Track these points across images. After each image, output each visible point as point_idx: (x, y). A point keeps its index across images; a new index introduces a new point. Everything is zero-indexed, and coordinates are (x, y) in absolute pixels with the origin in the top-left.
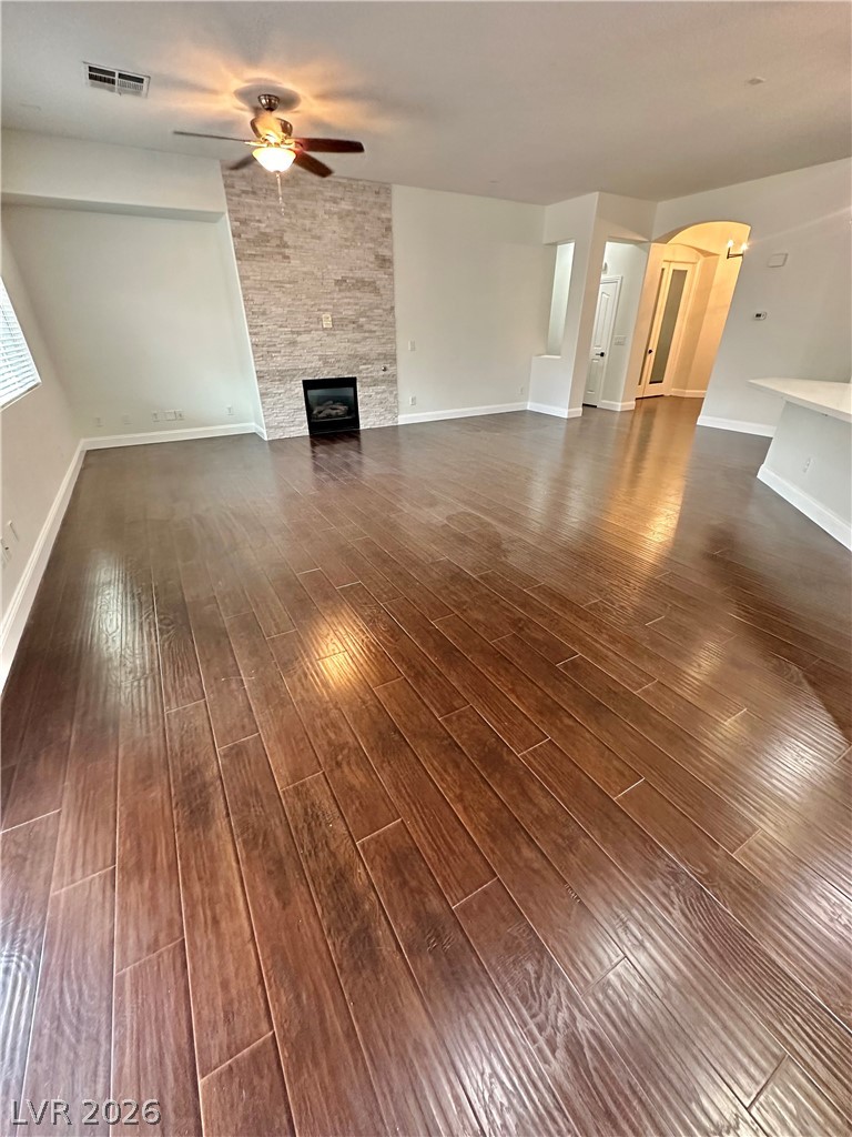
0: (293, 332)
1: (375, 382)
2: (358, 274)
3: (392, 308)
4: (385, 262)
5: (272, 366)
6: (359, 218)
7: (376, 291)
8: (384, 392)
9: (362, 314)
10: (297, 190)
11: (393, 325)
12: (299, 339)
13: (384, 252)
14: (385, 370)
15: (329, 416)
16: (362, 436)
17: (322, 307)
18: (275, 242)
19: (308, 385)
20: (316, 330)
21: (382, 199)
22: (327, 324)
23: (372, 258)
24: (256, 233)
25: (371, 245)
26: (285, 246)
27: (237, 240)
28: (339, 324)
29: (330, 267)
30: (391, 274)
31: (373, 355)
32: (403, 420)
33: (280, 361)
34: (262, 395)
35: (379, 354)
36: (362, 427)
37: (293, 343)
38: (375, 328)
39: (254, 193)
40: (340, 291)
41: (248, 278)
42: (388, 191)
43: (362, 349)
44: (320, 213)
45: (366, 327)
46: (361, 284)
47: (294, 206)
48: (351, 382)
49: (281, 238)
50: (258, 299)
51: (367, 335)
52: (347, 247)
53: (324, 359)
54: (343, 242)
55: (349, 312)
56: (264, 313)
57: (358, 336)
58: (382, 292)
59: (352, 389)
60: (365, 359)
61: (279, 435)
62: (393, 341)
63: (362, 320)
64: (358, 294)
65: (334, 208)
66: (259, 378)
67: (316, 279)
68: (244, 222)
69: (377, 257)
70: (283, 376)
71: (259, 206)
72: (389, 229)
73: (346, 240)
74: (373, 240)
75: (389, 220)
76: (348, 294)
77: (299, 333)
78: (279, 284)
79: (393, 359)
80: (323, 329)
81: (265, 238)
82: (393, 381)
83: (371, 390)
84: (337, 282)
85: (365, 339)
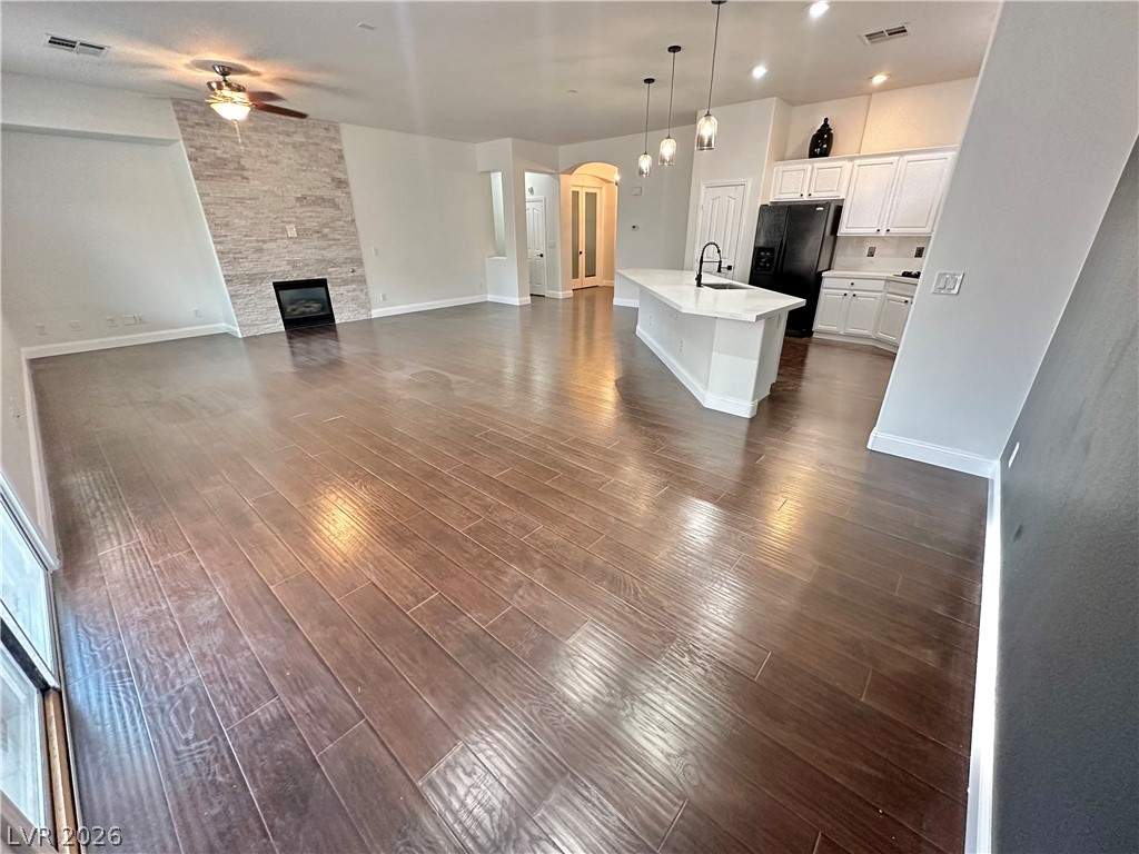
0: (258, 241)
1: (345, 282)
2: (318, 193)
3: (353, 221)
4: (341, 183)
5: (240, 271)
6: (312, 148)
7: (336, 206)
8: (354, 290)
9: (324, 226)
11: (355, 234)
12: (265, 246)
13: (338, 175)
14: (353, 271)
15: (304, 313)
16: (339, 329)
17: (285, 219)
18: (232, 166)
19: (279, 287)
20: (282, 239)
21: (332, 134)
22: (292, 232)
23: (329, 180)
24: (213, 157)
25: (327, 170)
26: (243, 169)
27: (194, 163)
28: (303, 233)
29: (289, 187)
30: (348, 193)
31: (341, 259)
32: (376, 313)
33: (247, 267)
34: (231, 296)
35: (346, 258)
36: (337, 321)
37: (260, 250)
38: (339, 237)
39: (208, 125)
40: (302, 206)
41: (208, 195)
42: (337, 130)
43: (329, 255)
44: (275, 143)
45: (331, 236)
46: (321, 201)
47: (249, 137)
48: (322, 283)
49: (239, 163)
50: (220, 213)
51: (332, 242)
52: (304, 171)
53: (293, 264)
54: (299, 167)
55: (313, 224)
56: (227, 225)
57: (324, 243)
58: (341, 207)
59: (322, 289)
60: (333, 263)
61: (253, 332)
62: (358, 248)
63: (326, 230)
64: (319, 209)
65: (287, 140)
66: (227, 281)
67: (276, 196)
68: (200, 149)
69: (333, 179)
70: (252, 279)
71: (213, 136)
72: (341, 157)
73: (302, 165)
74: (329, 166)
75: (341, 150)
76: (310, 209)
77: (265, 242)
78: (241, 200)
79: (359, 262)
80: (288, 238)
81: (222, 162)
82: (362, 281)
83: (342, 290)
84: (298, 199)
85: (330, 246)
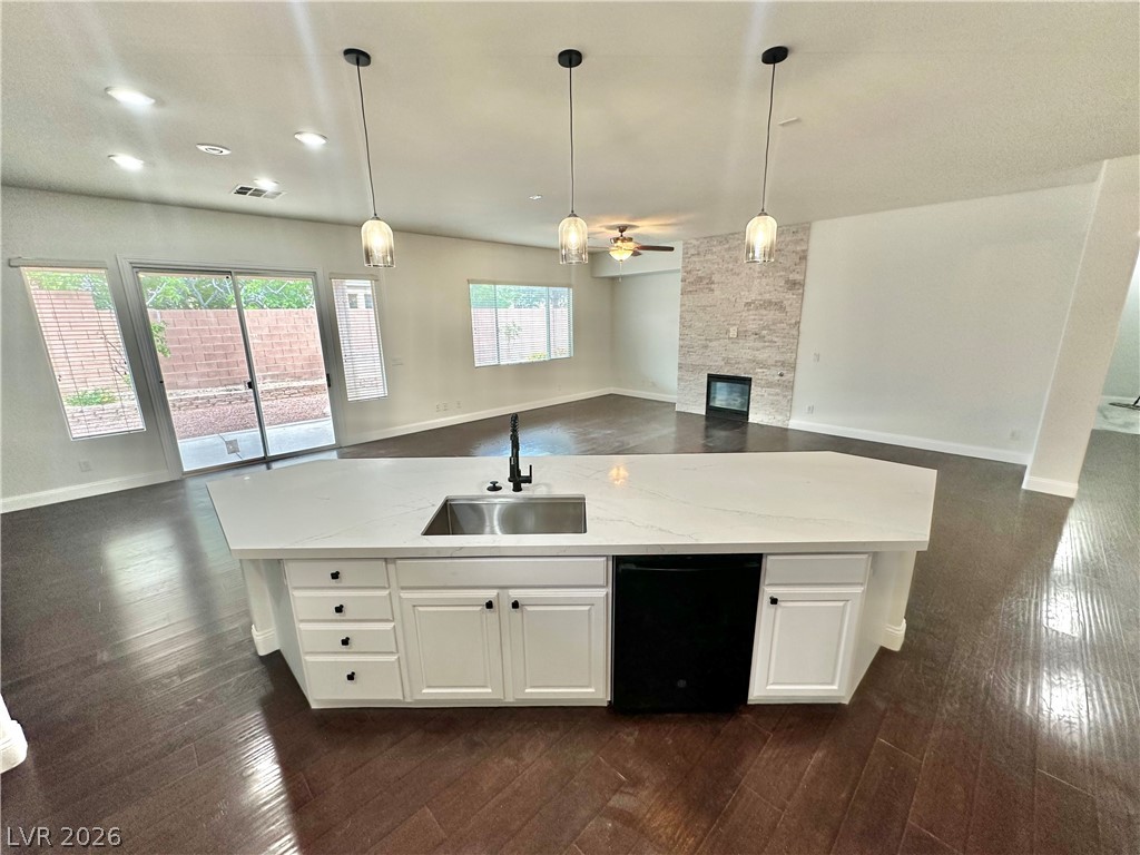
0: (706, 340)
1: (770, 385)
2: (767, 296)
3: (798, 323)
4: (795, 285)
5: (689, 361)
7: (782, 309)
8: (777, 394)
9: (764, 328)
10: (727, 246)
11: (797, 337)
12: (710, 344)
13: (792, 277)
14: (781, 375)
16: (750, 429)
17: (732, 322)
18: (706, 282)
19: (711, 378)
20: (724, 339)
21: (800, 236)
22: (733, 333)
23: (782, 284)
24: (696, 277)
25: (783, 273)
26: (713, 283)
27: (683, 283)
28: (743, 335)
29: (742, 293)
30: (802, 294)
31: (770, 362)
32: (794, 424)
33: (694, 359)
34: (679, 379)
35: (776, 362)
36: (750, 421)
37: (706, 347)
38: (776, 339)
39: (698, 254)
40: (748, 310)
41: (685, 305)
42: (807, 229)
43: (762, 356)
45: (767, 338)
46: (768, 304)
47: (723, 257)
48: (747, 381)
49: (711, 278)
50: (688, 318)
51: (767, 344)
52: (760, 278)
53: (727, 361)
54: (756, 275)
55: (752, 326)
56: (690, 326)
57: (760, 344)
58: (789, 309)
59: (747, 387)
60: (764, 365)
61: (685, 409)
62: (795, 351)
63: (764, 332)
64: (764, 312)
66: (680, 368)
67: (731, 302)
68: (689, 272)
69: (787, 282)
70: (695, 368)
72: (804, 258)
73: (759, 272)
74: (785, 269)
75: (805, 251)
76: (754, 312)
77: (711, 341)
78: (704, 308)
79: (794, 368)
80: (729, 338)
81: (700, 279)
82: (790, 386)
83: (763, 391)
84: (748, 304)
85: (764, 348)
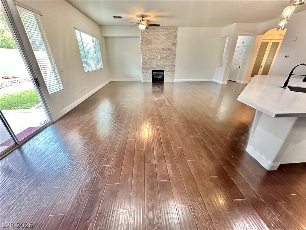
0: (151, 60)
1: (169, 71)
2: (168, 47)
3: (175, 54)
4: (174, 44)
5: (146, 67)
6: (169, 35)
7: (171, 50)
8: (171, 74)
10: (155, 30)
11: (175, 58)
12: (152, 61)
13: (174, 42)
14: (172, 69)
15: (157, 78)
16: (164, 83)
17: (158, 54)
18: (149, 41)
19: (153, 71)
20: (156, 59)
21: (175, 30)
22: (159, 58)
23: (171, 43)
24: (146, 39)
25: (171, 41)
26: (152, 42)
27: (142, 41)
28: (162, 58)
29: (161, 46)
30: (176, 47)
31: (169, 65)
32: (175, 80)
33: (147, 66)
34: (143, 72)
35: (171, 65)
36: (164, 81)
37: (151, 62)
38: (170, 59)
39: (146, 32)
40: (163, 51)
41: (143, 49)
42: (177, 28)
43: (166, 64)
44: (160, 34)
45: (168, 59)
46: (168, 49)
47: (154, 34)
48: (163, 71)
49: (151, 40)
50: (145, 53)
51: (168, 60)
52: (165, 41)
53: (157, 66)
54: (164, 40)
55: (164, 56)
56: (145, 56)
57: (166, 61)
58: (173, 51)
59: (163, 73)
60: (167, 66)
61: (145, 81)
62: (175, 62)
63: (167, 57)
64: (167, 51)
65: (163, 33)
66: (143, 69)
67: (157, 48)
68: (144, 38)
69: (172, 43)
70: (148, 69)
71: (147, 34)
72: (176, 37)
73: (165, 40)
74: (172, 39)
75: (176, 35)
76: (164, 51)
77: (152, 60)
78: (149, 50)
79: (174, 66)
80: (158, 59)
81: (148, 40)
82: (174, 71)
83: (168, 73)
84: (162, 49)
85: (167, 61)
